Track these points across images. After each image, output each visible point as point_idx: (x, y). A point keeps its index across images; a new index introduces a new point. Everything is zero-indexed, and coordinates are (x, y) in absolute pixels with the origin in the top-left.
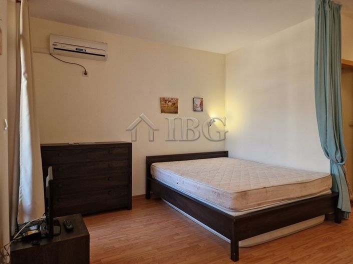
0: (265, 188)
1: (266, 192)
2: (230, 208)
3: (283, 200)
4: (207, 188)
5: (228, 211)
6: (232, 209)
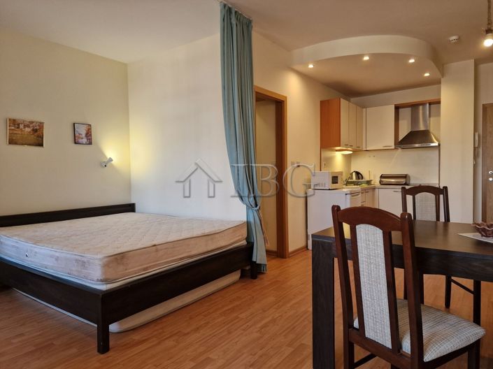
0: (155, 245)
1: (157, 251)
2: (98, 280)
3: (181, 259)
4: (69, 256)
5: (96, 284)
6: (101, 281)
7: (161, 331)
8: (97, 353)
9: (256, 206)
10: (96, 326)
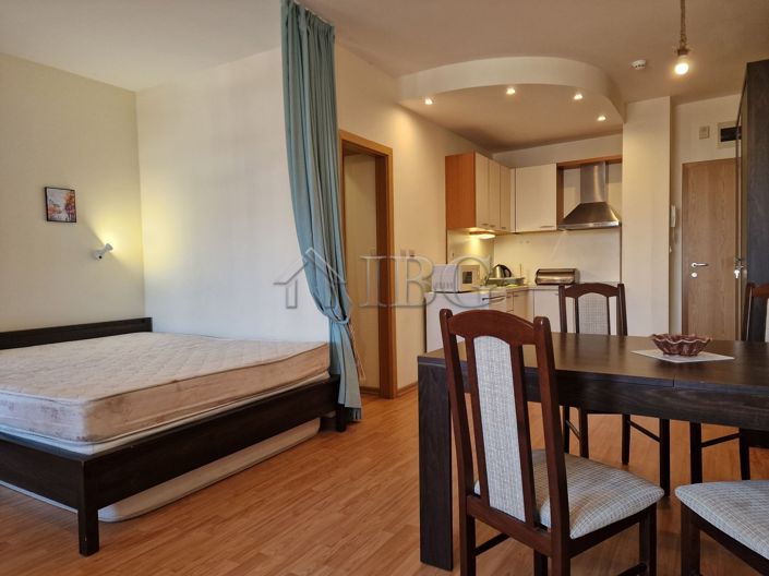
0: (175, 382)
1: (179, 390)
2: (78, 439)
3: (220, 402)
4: (31, 401)
5: (76, 446)
6: (85, 439)
7: (187, 516)
8: (79, 555)
9: (345, 317)
10: (76, 511)
